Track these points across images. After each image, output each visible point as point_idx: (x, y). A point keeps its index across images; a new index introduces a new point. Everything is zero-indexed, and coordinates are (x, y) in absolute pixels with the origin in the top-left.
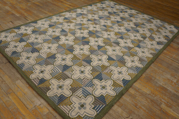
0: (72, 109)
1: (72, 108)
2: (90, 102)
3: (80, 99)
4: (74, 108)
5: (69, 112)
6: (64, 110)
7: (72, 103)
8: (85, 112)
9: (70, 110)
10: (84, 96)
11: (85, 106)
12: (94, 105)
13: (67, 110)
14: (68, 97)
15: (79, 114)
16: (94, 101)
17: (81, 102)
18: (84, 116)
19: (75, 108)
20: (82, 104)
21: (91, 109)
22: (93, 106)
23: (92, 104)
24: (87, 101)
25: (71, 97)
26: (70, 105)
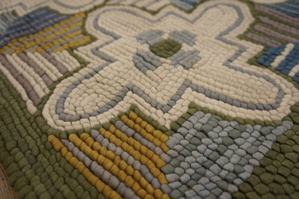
0: (84, 71)
1: (84, 64)
2: (225, 28)
3: (154, 18)
4: (95, 62)
5: (52, 89)
6: (20, 77)
7: (93, 39)
8: (187, 84)
9: (67, 74)
10: (175, 6)
11: (185, 47)
12: (257, 43)
13: (43, 74)
14: (73, 15)
15: (130, 99)
16: (252, 25)
17: (158, 27)
18: (184, 118)
19: (110, 61)
20: (165, 37)
21: (236, 63)
22: (254, 49)
23: (241, 37)
24: (200, 24)
25: (95, 13)
26: (71, 50)
